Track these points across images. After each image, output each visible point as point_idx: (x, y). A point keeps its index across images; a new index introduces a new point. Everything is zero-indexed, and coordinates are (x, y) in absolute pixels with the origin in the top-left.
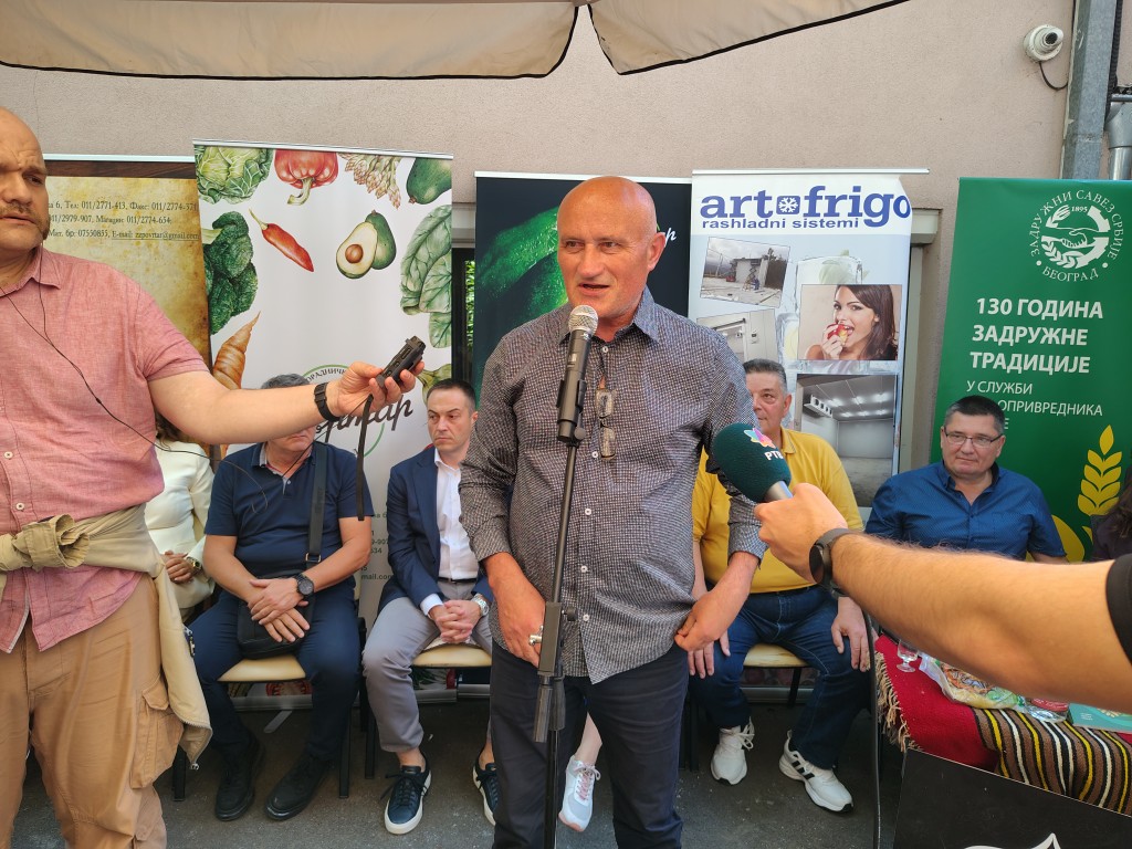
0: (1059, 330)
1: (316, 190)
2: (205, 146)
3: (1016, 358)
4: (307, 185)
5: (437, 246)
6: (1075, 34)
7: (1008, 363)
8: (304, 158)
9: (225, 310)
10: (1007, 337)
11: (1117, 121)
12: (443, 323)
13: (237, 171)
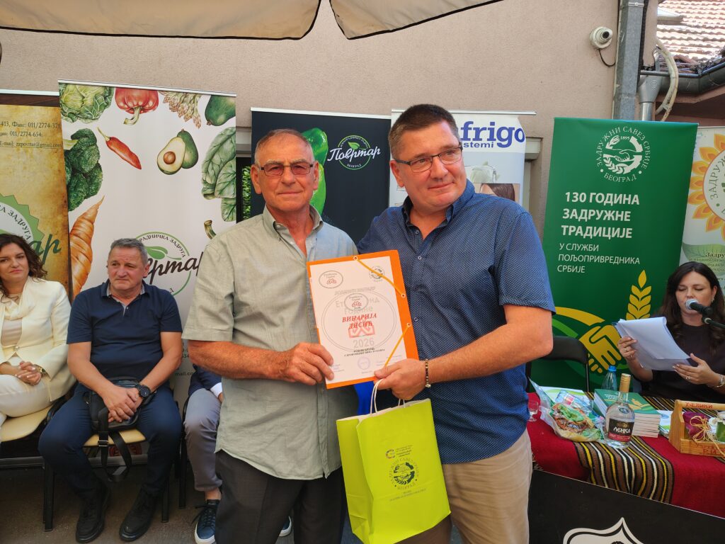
0: (614, 212)
1: (143, 115)
2: (67, 84)
3: (589, 229)
4: (137, 111)
5: (226, 154)
6: (619, 33)
7: (584, 233)
8: (136, 94)
9: (80, 194)
10: (583, 216)
11: (643, 87)
12: (231, 205)
13: (89, 102)
